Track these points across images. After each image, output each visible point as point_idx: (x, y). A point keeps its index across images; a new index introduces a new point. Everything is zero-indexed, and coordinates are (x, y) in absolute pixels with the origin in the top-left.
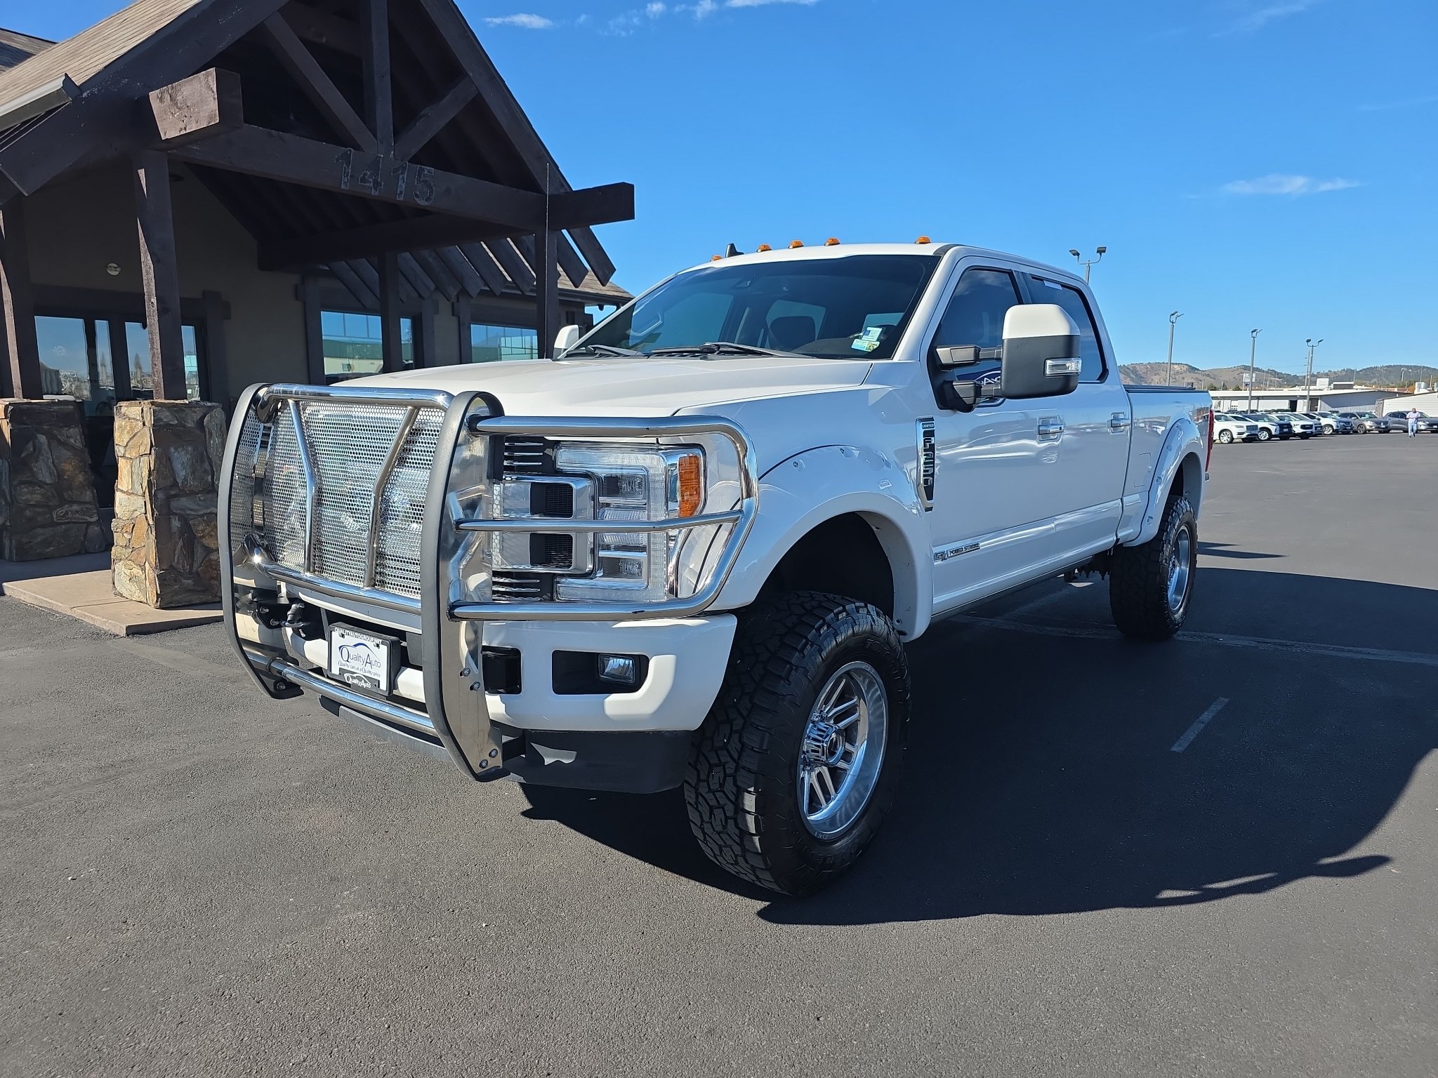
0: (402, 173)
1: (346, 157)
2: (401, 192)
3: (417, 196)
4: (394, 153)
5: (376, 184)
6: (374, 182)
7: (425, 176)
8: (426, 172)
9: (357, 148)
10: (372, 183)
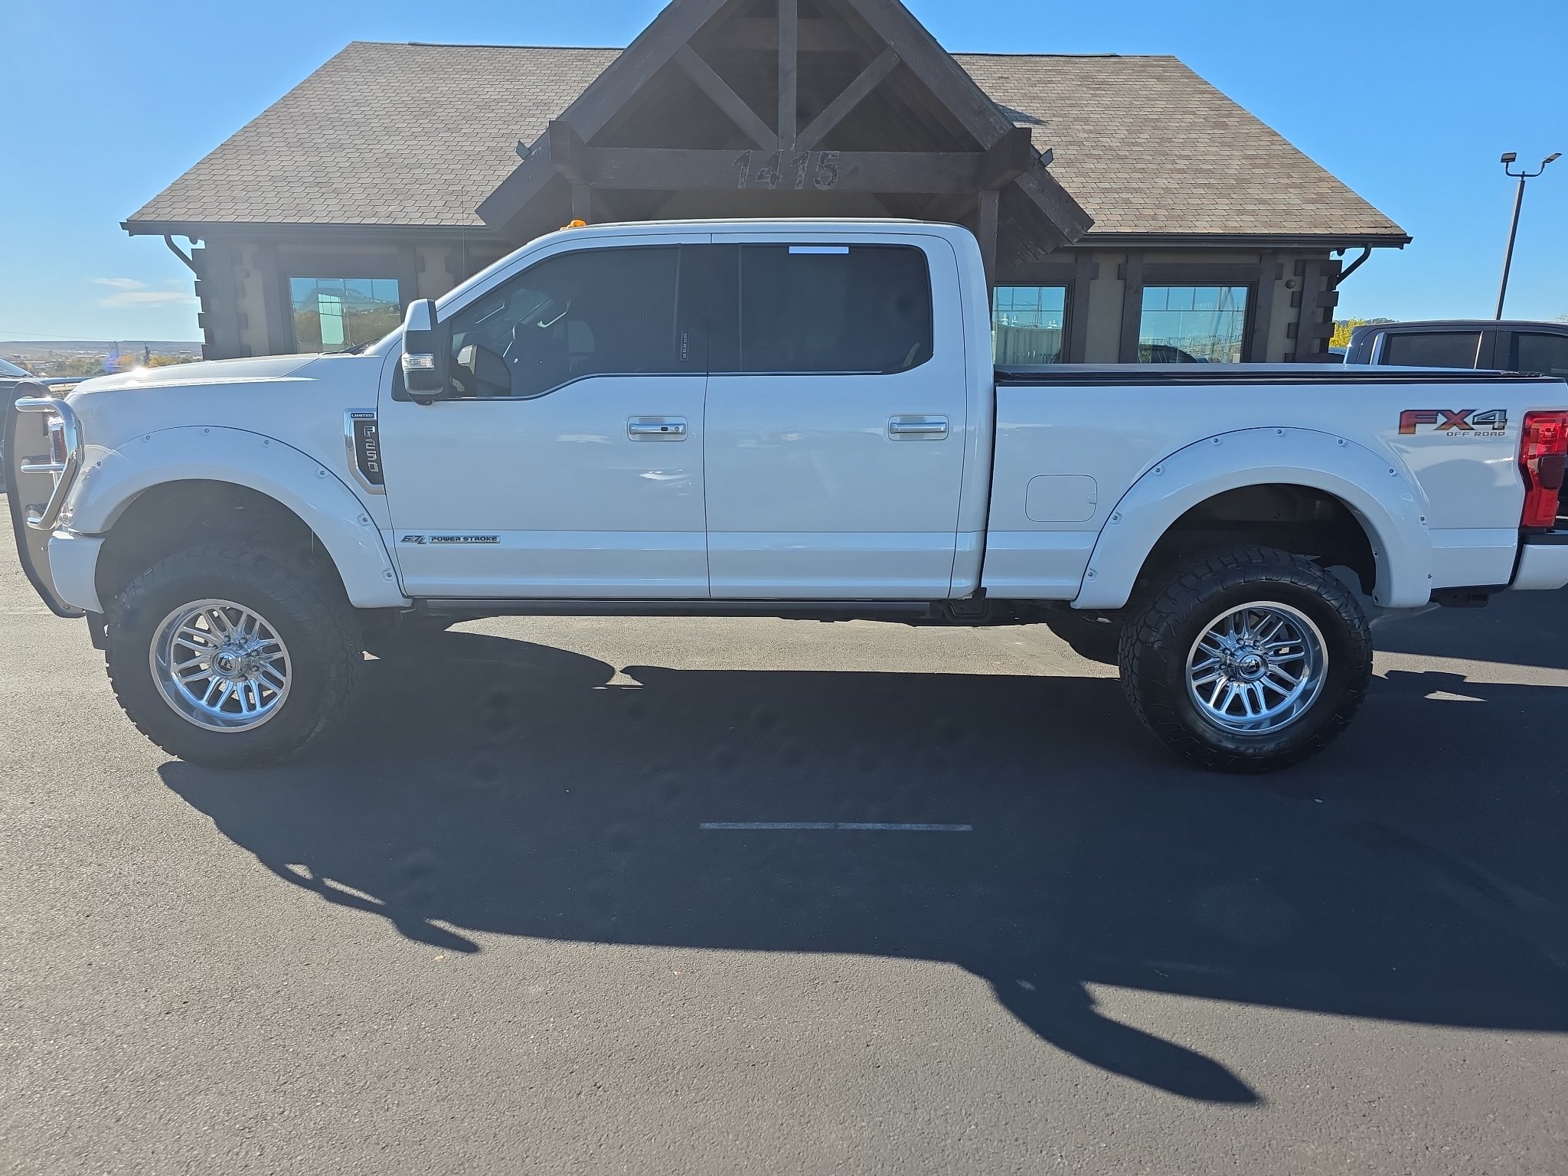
0: (802, 163)
1: (745, 160)
2: (800, 182)
3: (818, 182)
4: (795, 146)
5: (774, 178)
6: (771, 178)
7: (829, 161)
8: (830, 156)
9: (757, 147)
10: (770, 179)
